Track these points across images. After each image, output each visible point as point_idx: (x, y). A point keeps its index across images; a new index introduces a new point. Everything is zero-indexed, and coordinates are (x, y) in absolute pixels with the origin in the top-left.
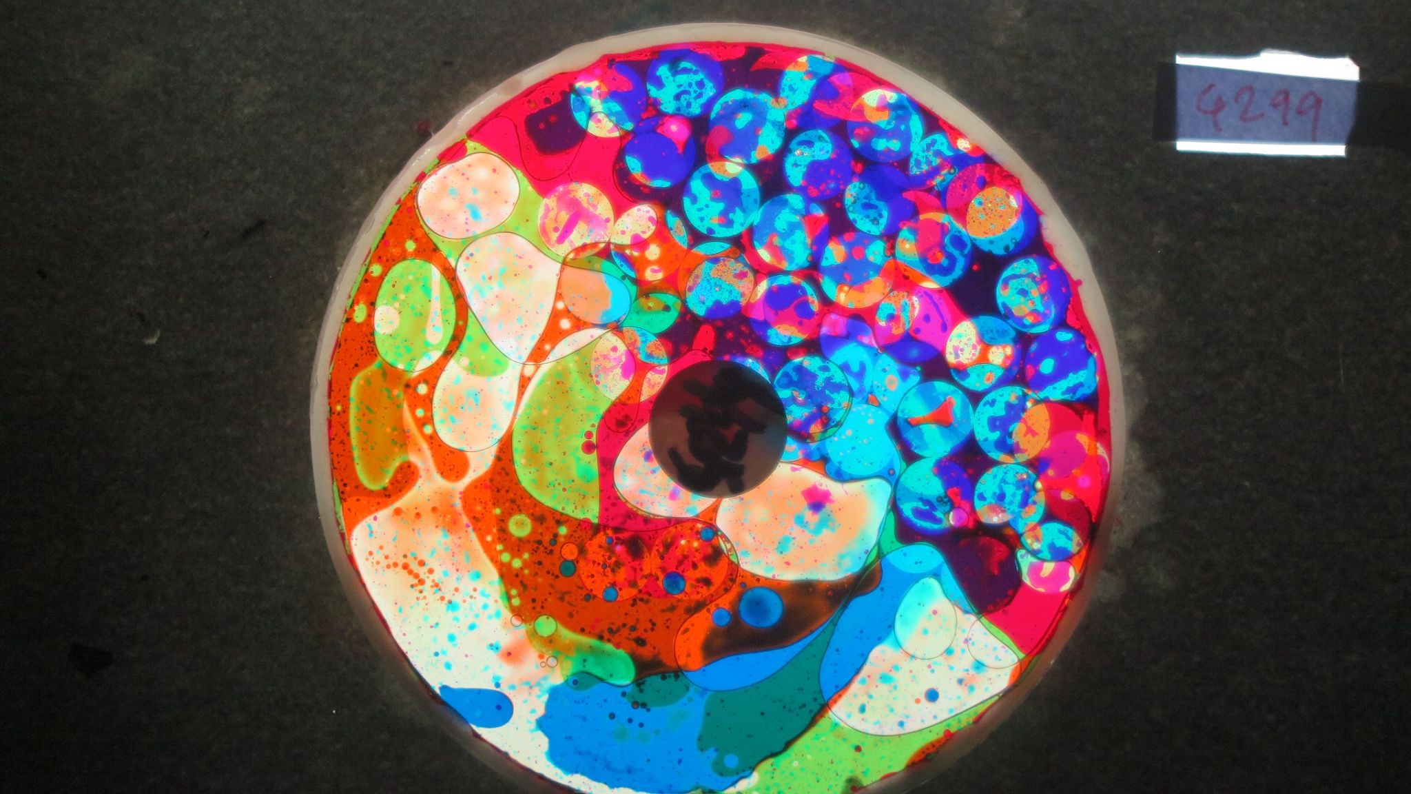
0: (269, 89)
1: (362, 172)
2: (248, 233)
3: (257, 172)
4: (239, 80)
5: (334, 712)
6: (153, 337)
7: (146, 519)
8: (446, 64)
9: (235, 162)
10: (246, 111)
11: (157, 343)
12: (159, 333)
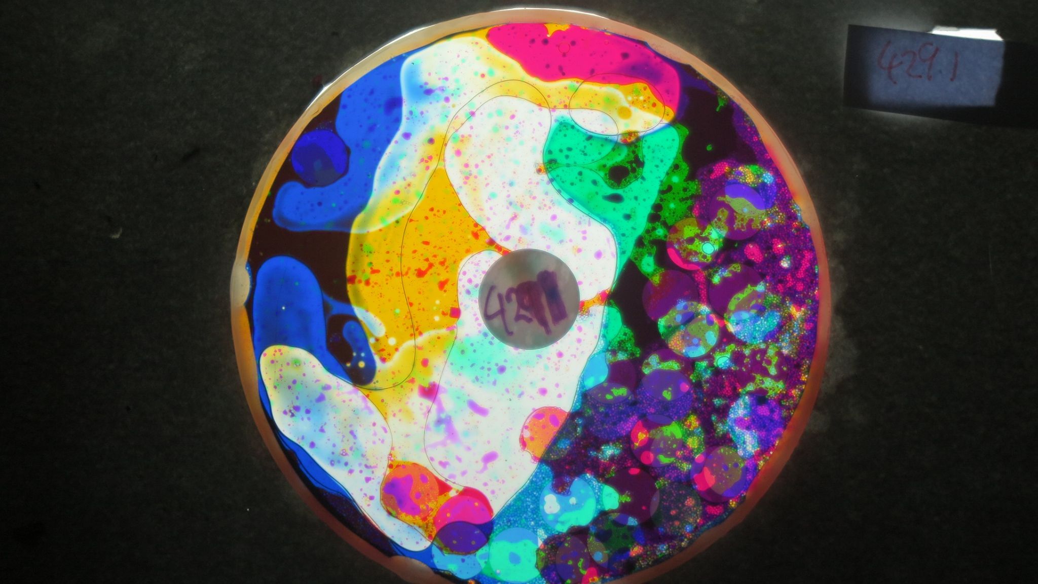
0: (203, 52)
3: (195, 113)
4: (182, 45)
5: (248, 510)
6: (117, 232)
8: (334, 34)
10: (186, 68)
12: (121, 230)
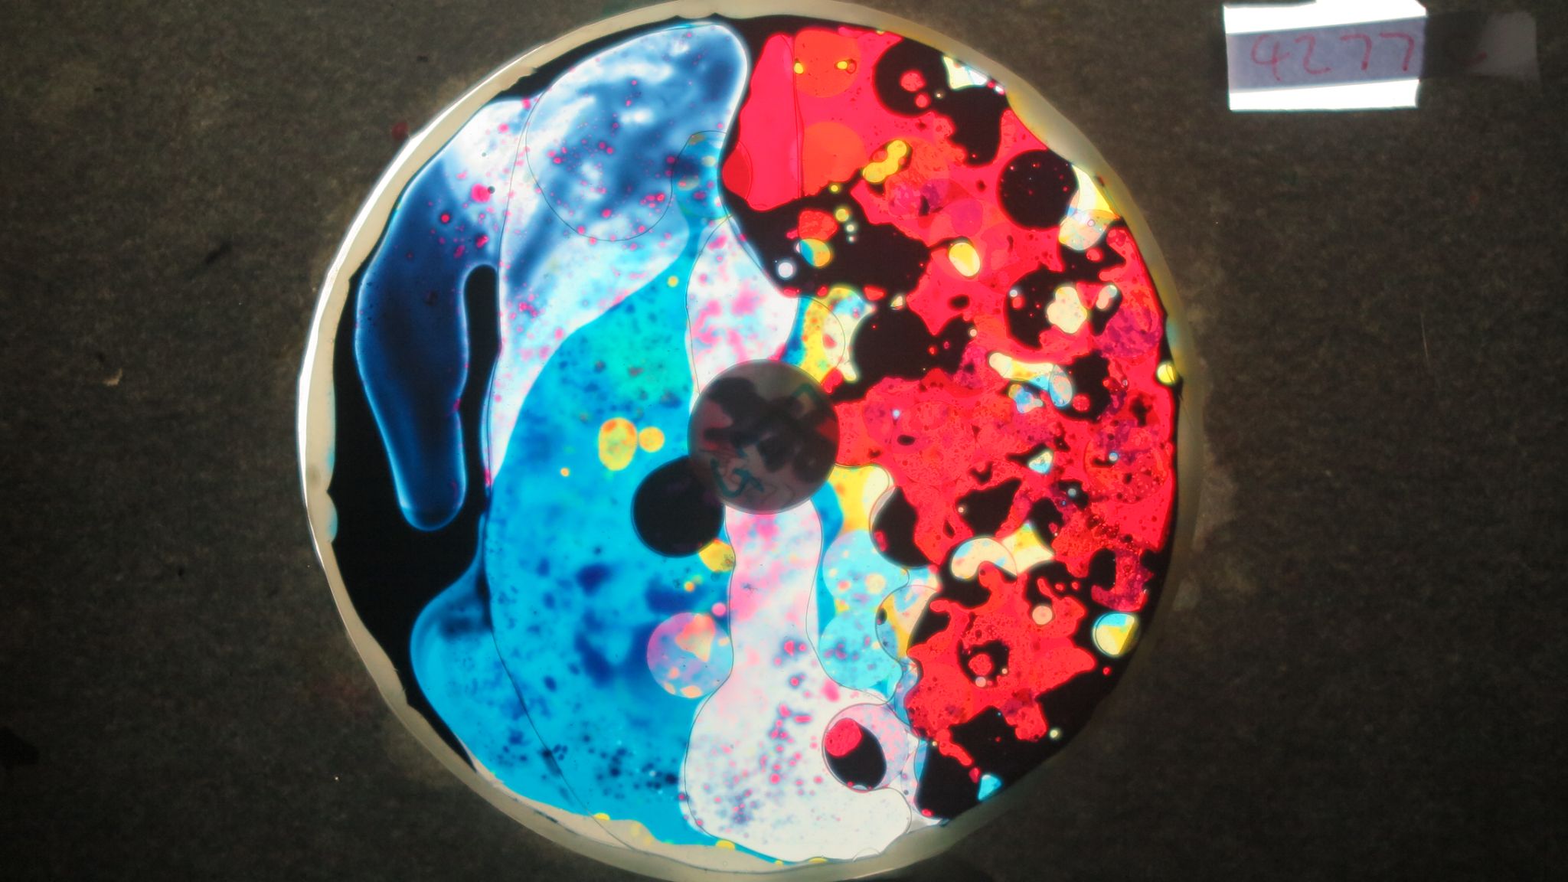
1: (334, 183)
2: (212, 258)
7: (119, 578)
9: (194, 180)
11: (119, 383)
